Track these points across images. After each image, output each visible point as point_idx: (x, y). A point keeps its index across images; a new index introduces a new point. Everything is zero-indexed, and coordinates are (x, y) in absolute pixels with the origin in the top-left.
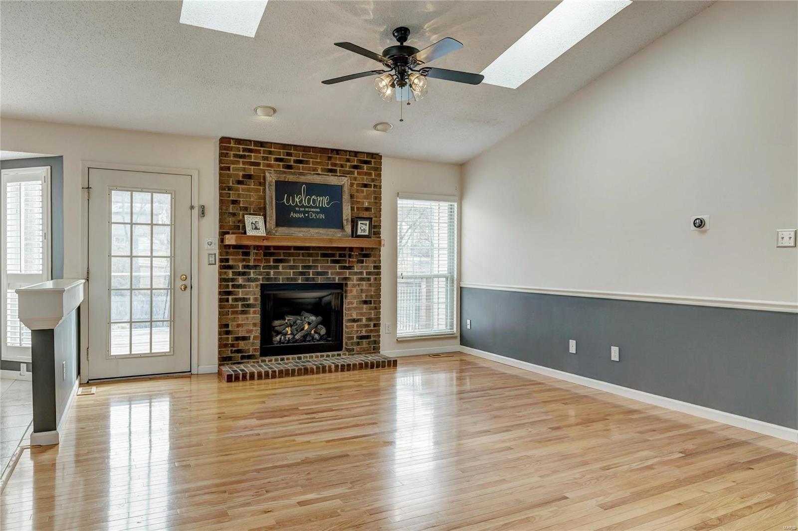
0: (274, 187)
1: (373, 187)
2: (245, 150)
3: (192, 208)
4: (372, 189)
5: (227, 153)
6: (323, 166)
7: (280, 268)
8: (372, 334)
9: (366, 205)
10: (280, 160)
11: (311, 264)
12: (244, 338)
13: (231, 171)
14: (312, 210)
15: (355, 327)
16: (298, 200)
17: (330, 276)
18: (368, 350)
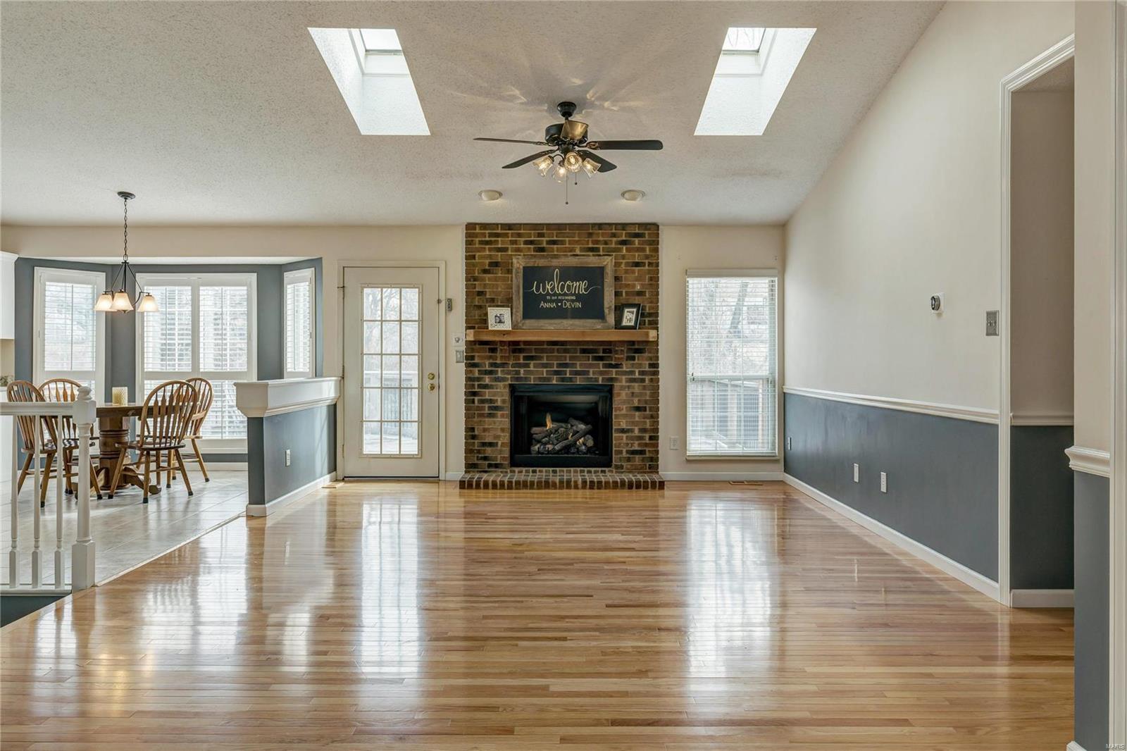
0: (521, 275)
1: (647, 265)
2: (491, 235)
3: (439, 301)
4: (647, 267)
5: (472, 241)
6: (583, 244)
7: (532, 366)
8: (647, 449)
9: (638, 288)
10: (531, 242)
11: (568, 361)
12: (491, 444)
13: (477, 260)
14: (566, 298)
15: (625, 438)
16: (549, 288)
17: (591, 376)
18: (642, 468)
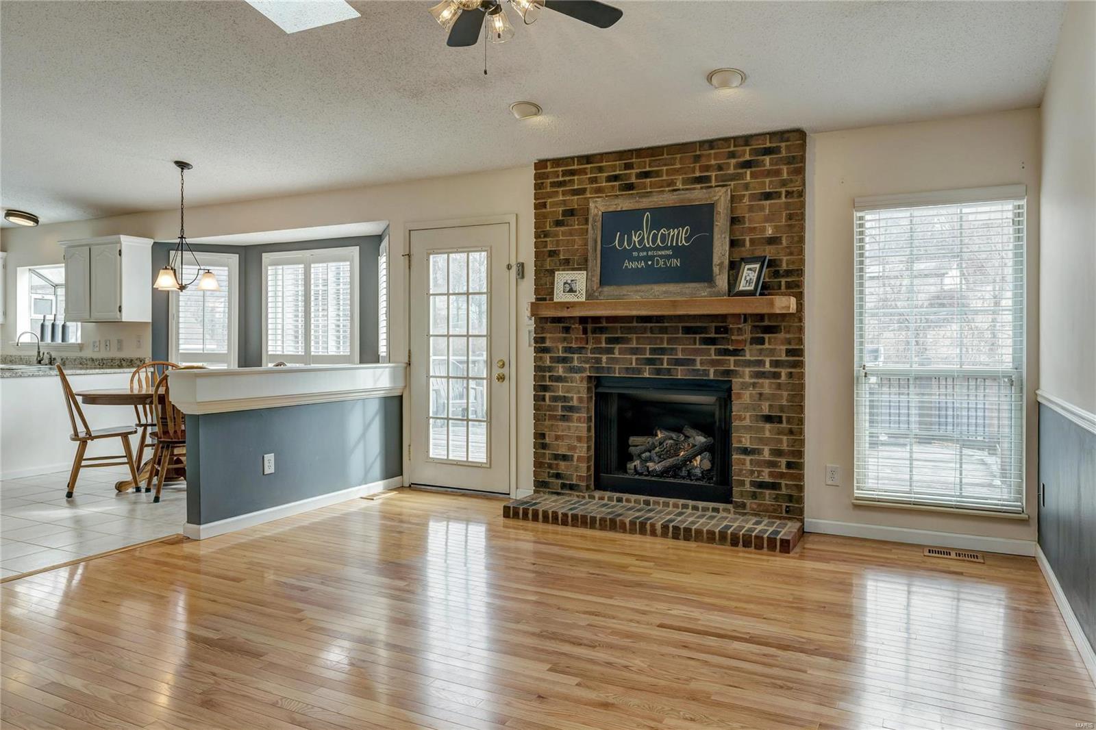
0: (599, 224)
1: (783, 195)
2: (565, 173)
3: (509, 267)
4: (783, 199)
5: (542, 183)
6: (685, 174)
7: (616, 351)
8: (783, 482)
9: (770, 232)
10: (616, 178)
11: (665, 345)
12: (565, 458)
13: (548, 209)
14: (660, 253)
15: (748, 463)
16: (636, 240)
17: (698, 367)
18: (775, 511)
